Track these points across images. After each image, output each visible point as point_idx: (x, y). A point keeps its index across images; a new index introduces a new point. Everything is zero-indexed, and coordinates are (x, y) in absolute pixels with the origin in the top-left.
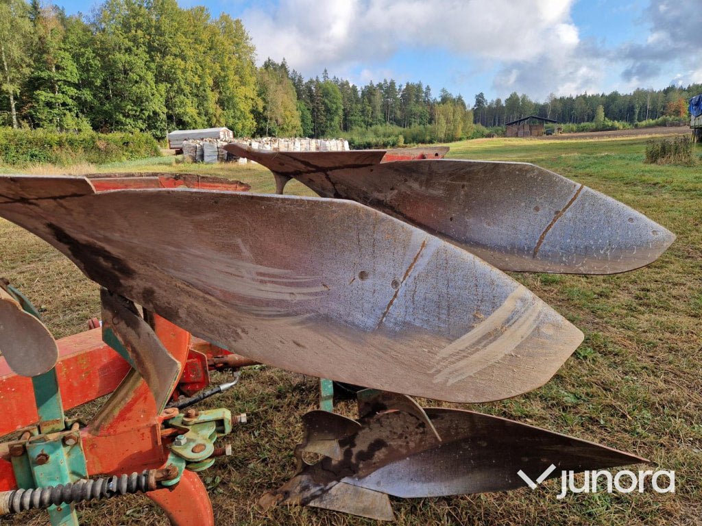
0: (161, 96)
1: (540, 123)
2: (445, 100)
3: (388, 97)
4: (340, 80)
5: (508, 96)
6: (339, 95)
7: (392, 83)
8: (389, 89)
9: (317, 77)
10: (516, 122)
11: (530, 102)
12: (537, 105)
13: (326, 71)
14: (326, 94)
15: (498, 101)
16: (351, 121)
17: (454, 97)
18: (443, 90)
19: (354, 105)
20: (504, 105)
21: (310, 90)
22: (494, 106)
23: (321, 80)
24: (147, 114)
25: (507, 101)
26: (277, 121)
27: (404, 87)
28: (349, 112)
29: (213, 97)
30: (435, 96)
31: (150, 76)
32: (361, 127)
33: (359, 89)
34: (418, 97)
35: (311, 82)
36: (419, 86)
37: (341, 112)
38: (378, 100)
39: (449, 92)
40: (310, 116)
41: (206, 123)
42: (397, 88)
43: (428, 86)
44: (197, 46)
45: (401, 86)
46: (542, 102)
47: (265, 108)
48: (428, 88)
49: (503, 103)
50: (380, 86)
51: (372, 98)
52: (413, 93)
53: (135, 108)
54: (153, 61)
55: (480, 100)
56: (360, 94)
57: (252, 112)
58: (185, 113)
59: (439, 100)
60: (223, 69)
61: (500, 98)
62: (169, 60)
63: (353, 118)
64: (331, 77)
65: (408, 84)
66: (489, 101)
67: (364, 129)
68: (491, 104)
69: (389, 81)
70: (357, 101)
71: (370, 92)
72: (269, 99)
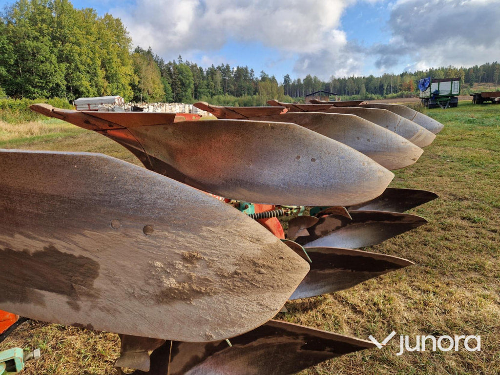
0: (62, 72)
1: (326, 95)
2: (264, 79)
3: (224, 76)
4: (191, 63)
5: (305, 77)
6: (191, 74)
7: (228, 67)
8: (226, 70)
9: (174, 61)
10: (311, 95)
11: (319, 81)
12: (324, 83)
13: (180, 56)
14: (181, 72)
15: (299, 80)
16: (199, 93)
17: (270, 77)
18: (263, 72)
19: (201, 81)
20: (302, 83)
21: (169, 70)
22: (296, 83)
23: (177, 63)
24: (51, 86)
25: (304, 80)
26: (148, 91)
27: (235, 69)
28: (198, 86)
29: (101, 73)
30: (257, 76)
31: (54, 58)
32: (207, 96)
33: (204, 69)
34: (245, 76)
35: (170, 64)
36: (246, 69)
37: (192, 86)
38: (218, 77)
39: (267, 74)
40: (170, 88)
41: (96, 92)
42: (231, 70)
43: (252, 69)
44: (88, 37)
45: (233, 69)
46: (326, 81)
47: (139, 82)
48: (252, 71)
49: (302, 82)
50: (219, 68)
51: (214, 76)
52: (242, 73)
53: (42, 81)
54: (55, 47)
55: (287, 79)
56: (205, 73)
57: (130, 84)
58: (81, 86)
59: (260, 78)
60: (108, 53)
61: (300, 78)
62: (68, 46)
63: (201, 90)
64: (184, 61)
65: (238, 68)
66: (293, 81)
67: (210, 98)
68: (294, 82)
69: (225, 65)
70: (204, 78)
71: (212, 72)
72: (142, 75)
